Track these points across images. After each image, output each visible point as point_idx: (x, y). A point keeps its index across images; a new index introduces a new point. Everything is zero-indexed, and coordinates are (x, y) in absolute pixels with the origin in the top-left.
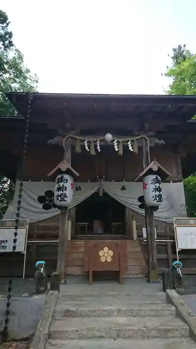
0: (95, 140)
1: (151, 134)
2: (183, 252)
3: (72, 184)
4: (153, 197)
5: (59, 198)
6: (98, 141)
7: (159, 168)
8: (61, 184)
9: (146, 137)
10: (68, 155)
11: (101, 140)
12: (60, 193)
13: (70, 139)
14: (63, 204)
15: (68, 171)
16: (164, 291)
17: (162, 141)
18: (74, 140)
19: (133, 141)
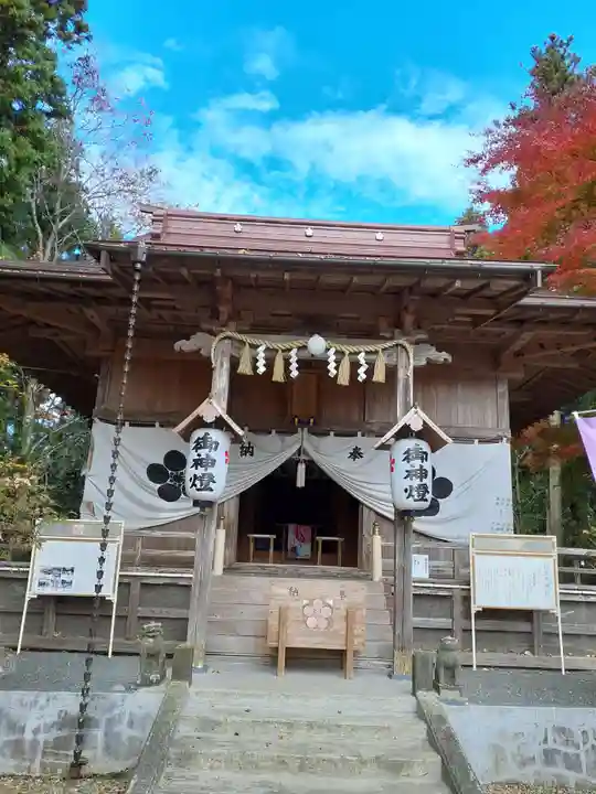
0: (286, 345)
1: (419, 336)
3: (227, 454)
4: (406, 491)
5: (197, 482)
6: (295, 350)
7: (425, 424)
8: (203, 453)
9: (407, 345)
10: (221, 382)
11: (299, 348)
12: (200, 471)
13: (226, 341)
14: (205, 495)
15: (219, 424)
16: (414, 694)
17: (444, 356)
18: (237, 344)
19: (376, 352)
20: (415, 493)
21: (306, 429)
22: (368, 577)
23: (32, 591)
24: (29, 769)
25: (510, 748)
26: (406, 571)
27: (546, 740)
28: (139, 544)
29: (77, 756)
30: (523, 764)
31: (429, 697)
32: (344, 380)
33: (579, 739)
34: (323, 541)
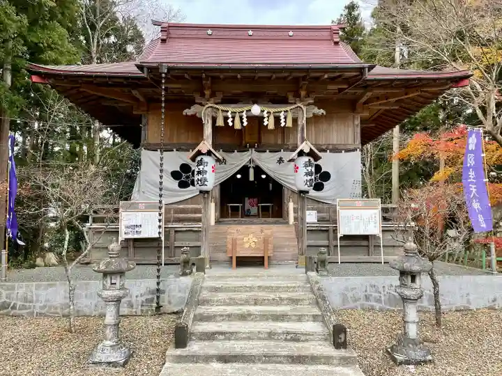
0: (241, 110)
1: (309, 102)
2: (345, 237)
3: (213, 167)
4: (304, 182)
5: (199, 182)
6: (245, 112)
7: (311, 149)
8: (201, 167)
9: (302, 106)
10: (208, 130)
11: (247, 111)
12: (200, 177)
13: (210, 109)
14: (204, 188)
15: (209, 153)
16: (306, 273)
17: (322, 111)
18: (215, 110)
19: (287, 111)
20: (308, 183)
21: (254, 149)
22: (287, 223)
23: (122, 237)
24: (136, 312)
25: (350, 294)
26: (303, 219)
27: (366, 291)
28: (172, 212)
29: (158, 303)
30: (356, 301)
31: (313, 274)
32: (271, 126)
33: (381, 289)
34: (262, 206)
